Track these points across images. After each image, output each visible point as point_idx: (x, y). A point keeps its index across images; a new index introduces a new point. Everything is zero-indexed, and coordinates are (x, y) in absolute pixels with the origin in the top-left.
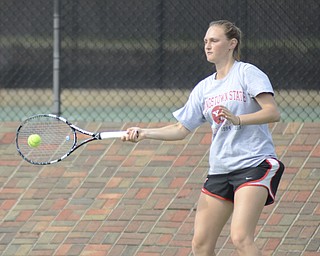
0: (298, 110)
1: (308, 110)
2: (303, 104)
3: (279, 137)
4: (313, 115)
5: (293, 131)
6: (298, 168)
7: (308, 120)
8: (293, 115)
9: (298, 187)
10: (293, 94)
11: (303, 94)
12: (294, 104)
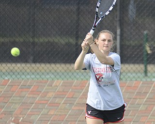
0: (60, 74)
1: (65, 74)
2: (63, 71)
3: (50, 87)
4: (68, 77)
5: (58, 84)
6: (60, 104)
7: (65, 79)
8: (58, 77)
9: (59, 113)
10: (58, 65)
11: (63, 65)
12: (58, 71)
